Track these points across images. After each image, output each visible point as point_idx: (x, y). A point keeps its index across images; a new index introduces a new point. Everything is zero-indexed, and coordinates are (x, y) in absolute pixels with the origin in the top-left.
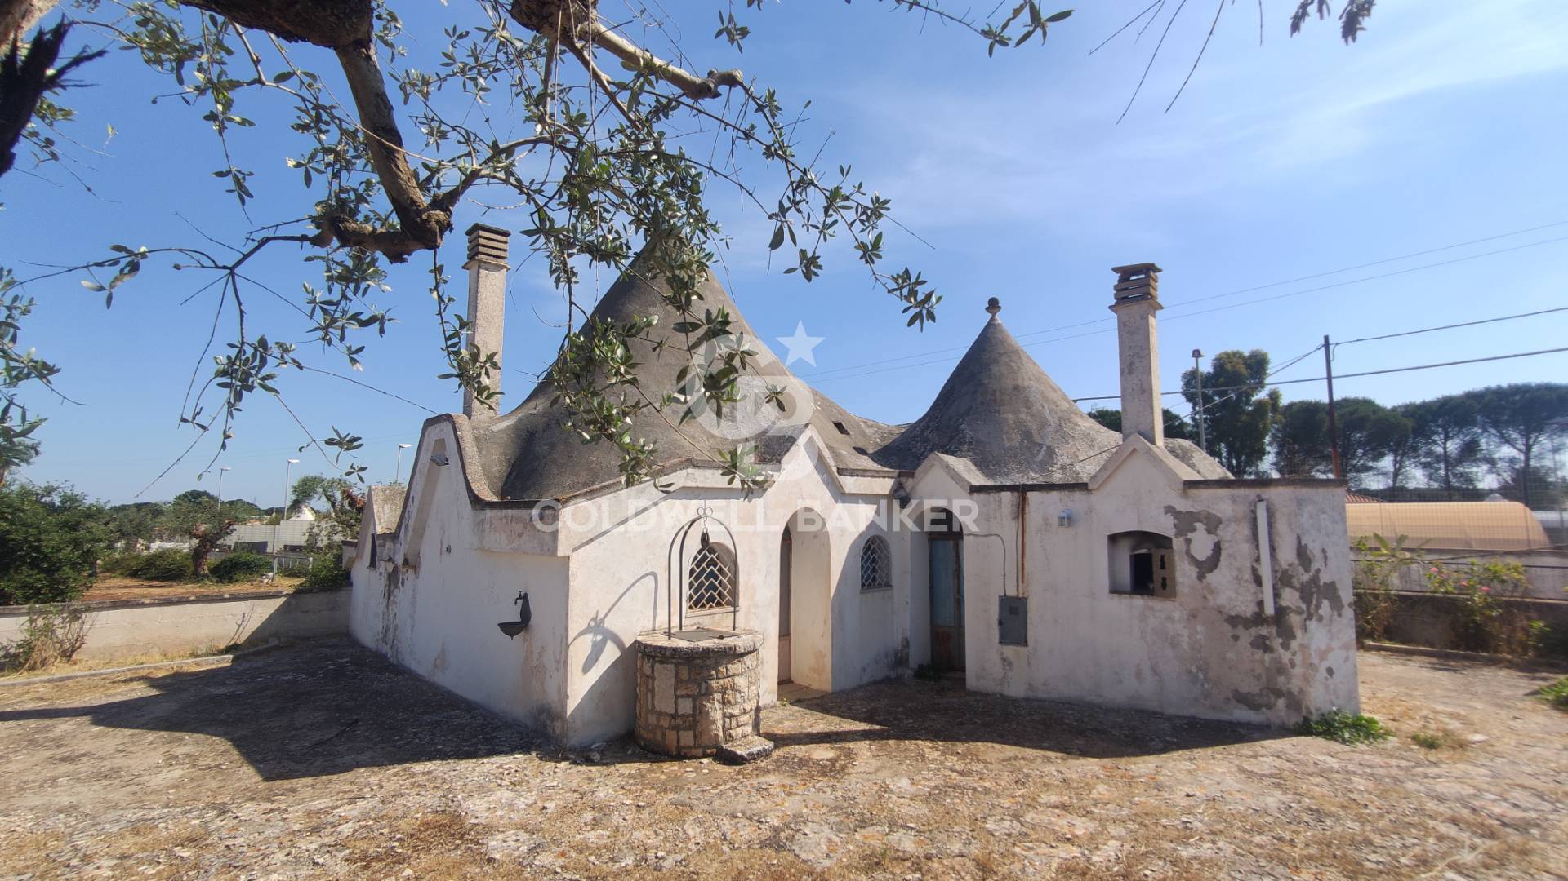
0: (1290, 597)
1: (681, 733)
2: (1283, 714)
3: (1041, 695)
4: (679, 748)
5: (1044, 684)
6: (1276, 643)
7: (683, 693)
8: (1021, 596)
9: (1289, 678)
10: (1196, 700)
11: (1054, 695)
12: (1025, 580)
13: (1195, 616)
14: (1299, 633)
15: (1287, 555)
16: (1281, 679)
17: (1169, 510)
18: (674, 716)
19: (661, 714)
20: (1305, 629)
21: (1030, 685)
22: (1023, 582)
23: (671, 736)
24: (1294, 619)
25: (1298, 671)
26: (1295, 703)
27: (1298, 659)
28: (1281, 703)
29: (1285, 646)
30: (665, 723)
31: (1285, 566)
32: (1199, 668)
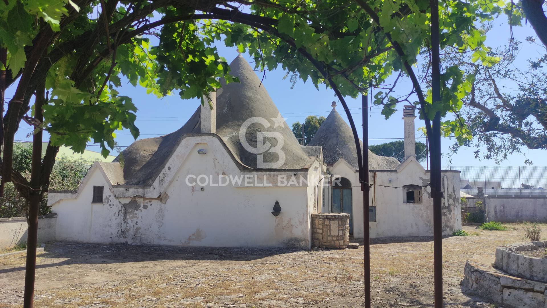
0: (451, 201)
1: (340, 241)
2: (449, 232)
3: (381, 236)
4: (339, 246)
5: (382, 233)
6: (447, 213)
7: (340, 229)
8: (374, 206)
9: (450, 222)
10: (427, 231)
11: (386, 236)
12: (375, 200)
13: (427, 208)
14: (453, 210)
15: (450, 190)
16: (448, 223)
17: (421, 178)
18: (337, 236)
19: (333, 236)
20: (454, 209)
21: (378, 234)
22: (374, 201)
23: (337, 242)
24: (452, 207)
25: (452, 220)
26: (451, 229)
27: (452, 217)
28: (448, 229)
29: (450, 214)
30: (335, 239)
31: (450, 193)
32: (428, 223)
